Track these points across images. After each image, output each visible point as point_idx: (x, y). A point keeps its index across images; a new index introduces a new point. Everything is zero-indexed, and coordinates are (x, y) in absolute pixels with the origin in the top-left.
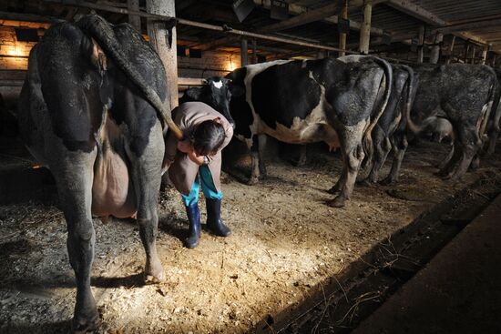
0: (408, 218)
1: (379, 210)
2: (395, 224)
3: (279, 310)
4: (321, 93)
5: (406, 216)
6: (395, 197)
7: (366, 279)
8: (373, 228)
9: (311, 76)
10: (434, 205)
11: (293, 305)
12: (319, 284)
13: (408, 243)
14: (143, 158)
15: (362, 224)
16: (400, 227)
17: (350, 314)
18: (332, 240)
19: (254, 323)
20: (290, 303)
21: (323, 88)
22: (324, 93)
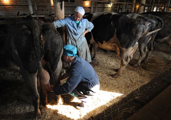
0: (148, 80)
1: (138, 75)
2: (142, 82)
3: (95, 115)
4: (115, 32)
5: (147, 79)
6: (145, 69)
7: (127, 103)
8: (134, 84)
9: (112, 24)
10: (160, 74)
11: (100, 113)
12: (110, 106)
13: (146, 89)
14: (55, 72)
15: (130, 81)
16: (144, 84)
17: (119, 116)
18: (117, 88)
19: (87, 119)
20: (99, 112)
21: (116, 30)
22: (116, 32)
